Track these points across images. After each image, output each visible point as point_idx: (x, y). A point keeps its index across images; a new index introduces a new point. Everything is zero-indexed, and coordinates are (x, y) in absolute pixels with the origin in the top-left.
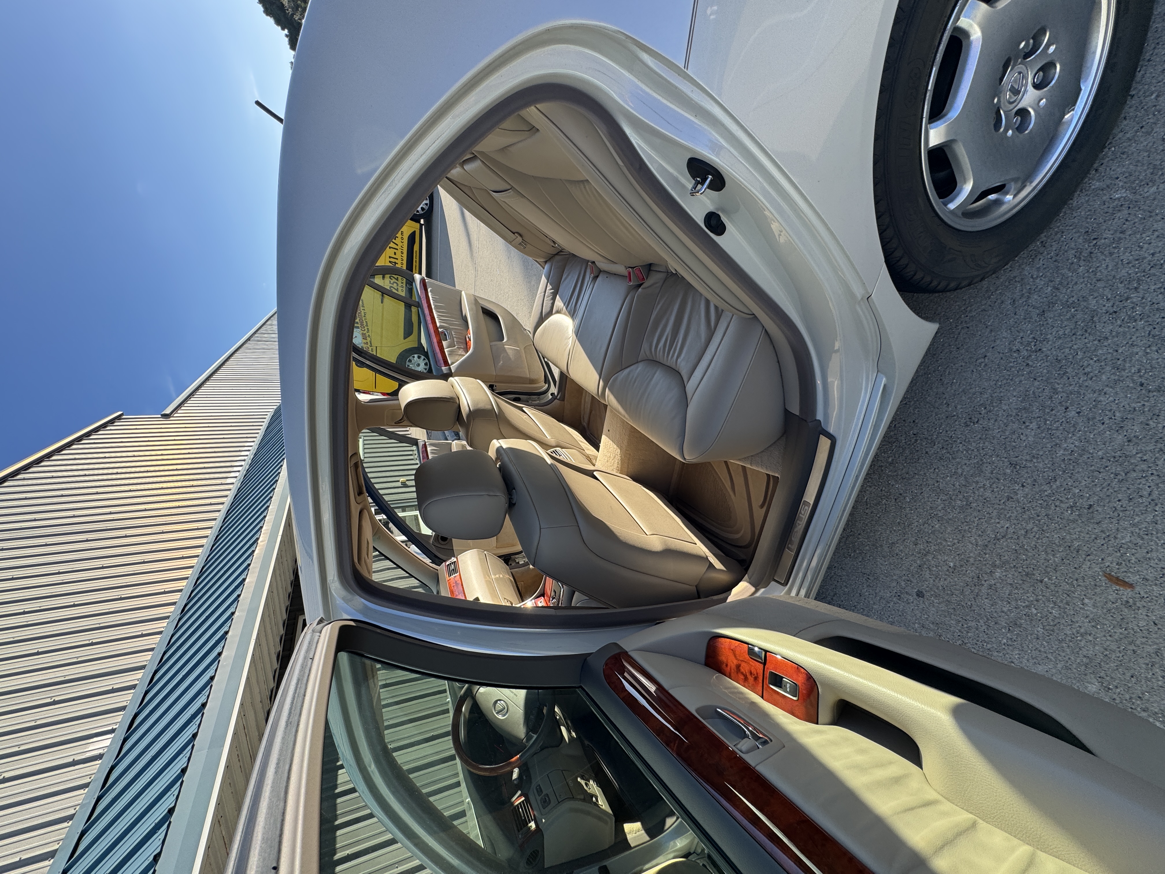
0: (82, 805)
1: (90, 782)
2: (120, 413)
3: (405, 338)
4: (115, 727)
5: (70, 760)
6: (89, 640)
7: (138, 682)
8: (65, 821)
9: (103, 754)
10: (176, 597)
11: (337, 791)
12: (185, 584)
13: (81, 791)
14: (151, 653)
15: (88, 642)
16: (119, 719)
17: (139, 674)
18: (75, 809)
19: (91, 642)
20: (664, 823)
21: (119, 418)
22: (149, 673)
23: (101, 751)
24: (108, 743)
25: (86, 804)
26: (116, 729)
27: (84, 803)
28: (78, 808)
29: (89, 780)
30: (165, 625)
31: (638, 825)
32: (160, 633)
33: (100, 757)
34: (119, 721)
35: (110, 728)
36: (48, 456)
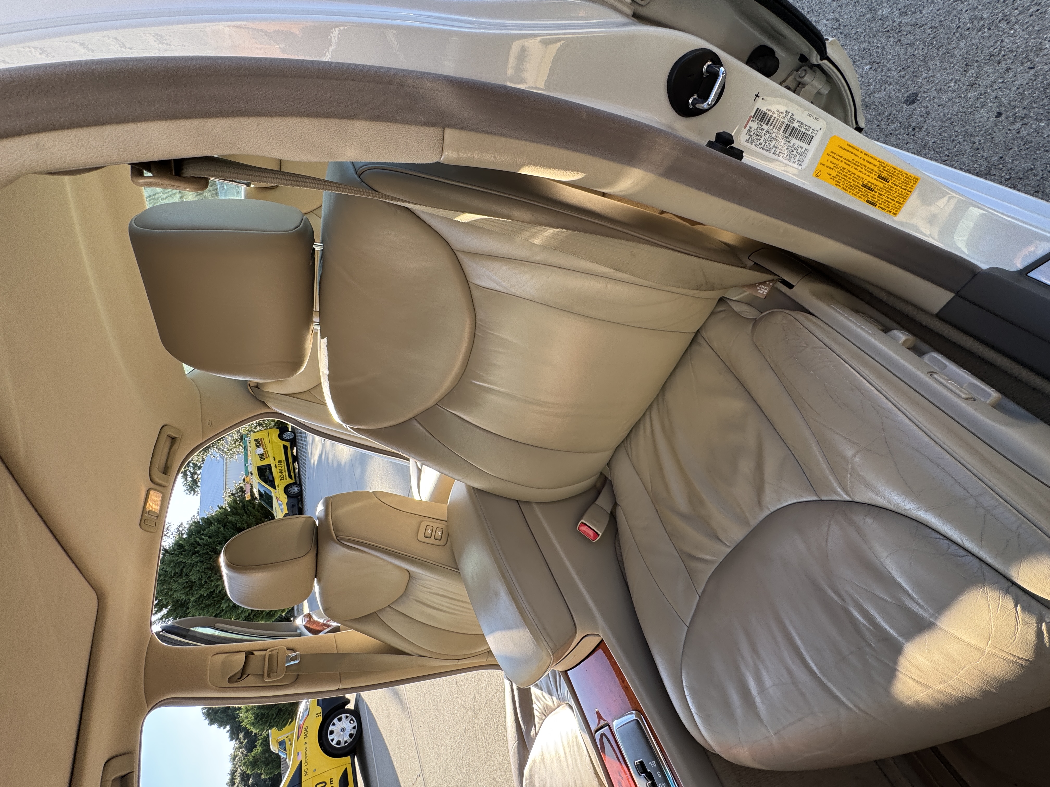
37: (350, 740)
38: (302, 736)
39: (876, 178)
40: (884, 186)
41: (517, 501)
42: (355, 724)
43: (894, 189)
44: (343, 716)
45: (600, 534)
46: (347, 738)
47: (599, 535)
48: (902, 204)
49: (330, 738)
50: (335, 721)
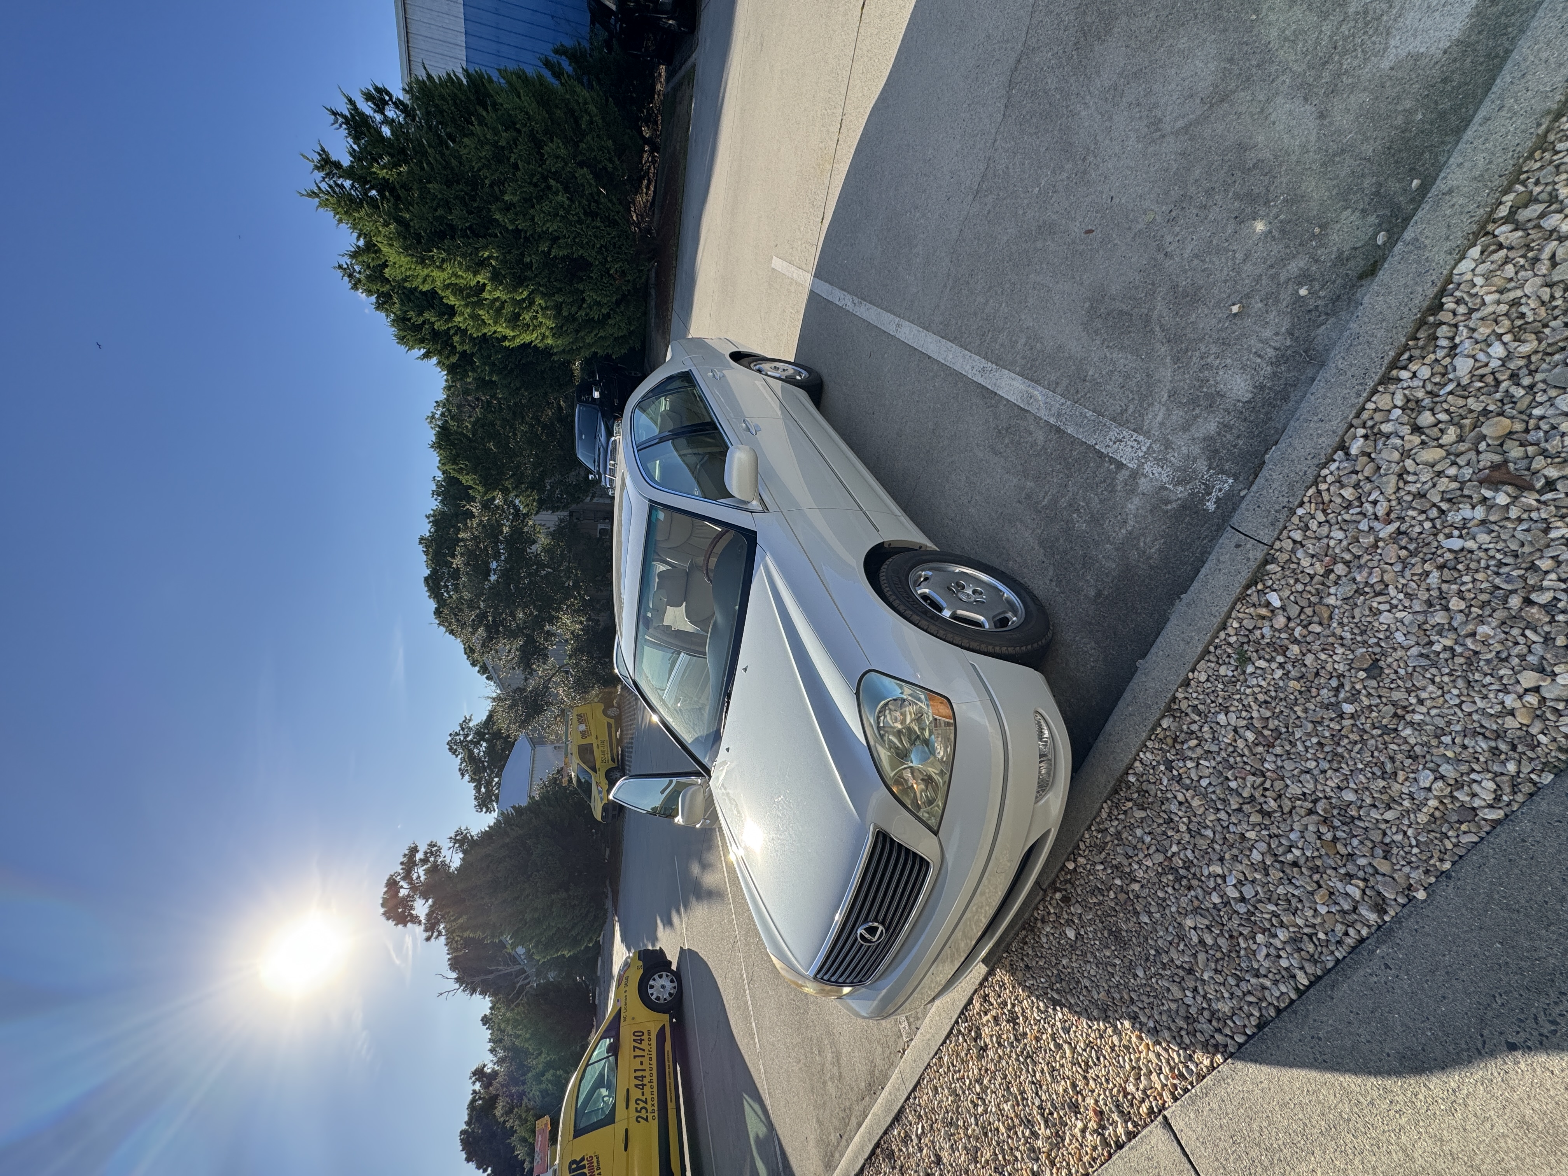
37: (669, 999)
38: (623, 984)
42: (675, 984)
44: (664, 974)
46: (666, 996)
49: (650, 991)
50: (656, 976)
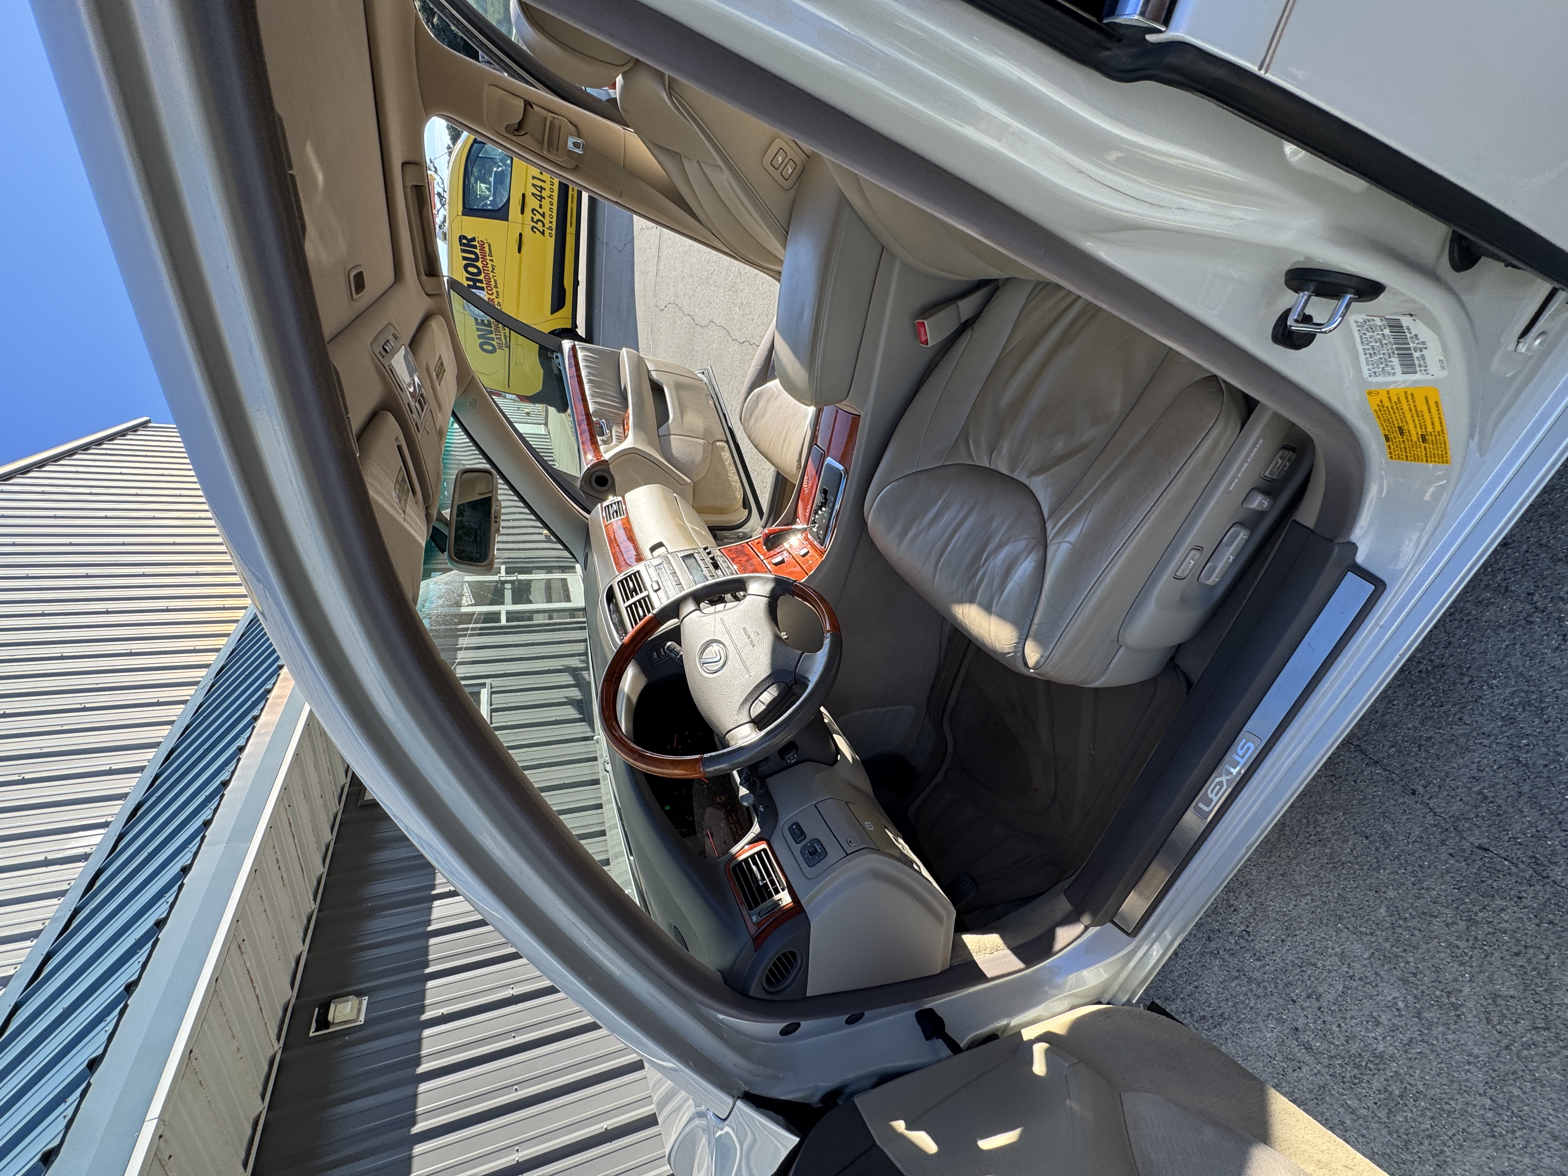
0: (53, 919)
1: (68, 890)
2: (147, 418)
3: (552, 313)
4: (109, 819)
5: (41, 858)
6: (81, 704)
7: (148, 764)
8: (27, 939)
9: (90, 854)
10: (210, 658)
11: (430, 929)
12: (224, 642)
13: (55, 901)
14: (169, 727)
15: (79, 706)
16: (117, 810)
17: (150, 754)
18: (43, 924)
19: (83, 706)
20: (1050, 937)
21: (144, 425)
22: (165, 752)
23: (88, 850)
24: (97, 840)
25: (59, 917)
26: (110, 822)
27: (57, 915)
28: (47, 922)
29: (68, 887)
30: (192, 692)
31: (994, 939)
32: (184, 702)
33: (85, 857)
34: (116, 812)
35: (103, 820)
36: (40, 465)
39: (1420, 433)
40: (1415, 442)
41: (883, 247)
43: (1419, 449)
45: (929, 345)
47: (927, 344)
48: (1407, 459)
